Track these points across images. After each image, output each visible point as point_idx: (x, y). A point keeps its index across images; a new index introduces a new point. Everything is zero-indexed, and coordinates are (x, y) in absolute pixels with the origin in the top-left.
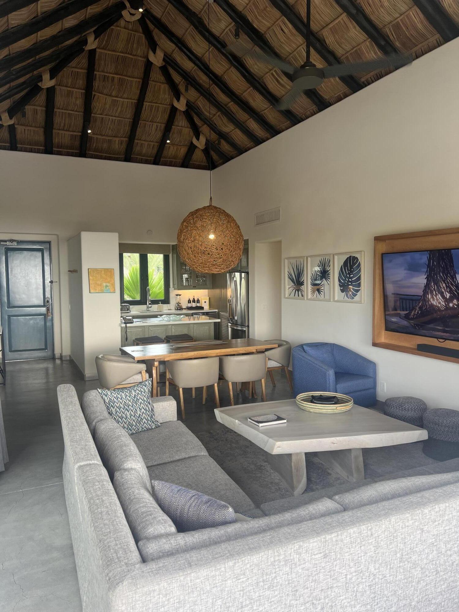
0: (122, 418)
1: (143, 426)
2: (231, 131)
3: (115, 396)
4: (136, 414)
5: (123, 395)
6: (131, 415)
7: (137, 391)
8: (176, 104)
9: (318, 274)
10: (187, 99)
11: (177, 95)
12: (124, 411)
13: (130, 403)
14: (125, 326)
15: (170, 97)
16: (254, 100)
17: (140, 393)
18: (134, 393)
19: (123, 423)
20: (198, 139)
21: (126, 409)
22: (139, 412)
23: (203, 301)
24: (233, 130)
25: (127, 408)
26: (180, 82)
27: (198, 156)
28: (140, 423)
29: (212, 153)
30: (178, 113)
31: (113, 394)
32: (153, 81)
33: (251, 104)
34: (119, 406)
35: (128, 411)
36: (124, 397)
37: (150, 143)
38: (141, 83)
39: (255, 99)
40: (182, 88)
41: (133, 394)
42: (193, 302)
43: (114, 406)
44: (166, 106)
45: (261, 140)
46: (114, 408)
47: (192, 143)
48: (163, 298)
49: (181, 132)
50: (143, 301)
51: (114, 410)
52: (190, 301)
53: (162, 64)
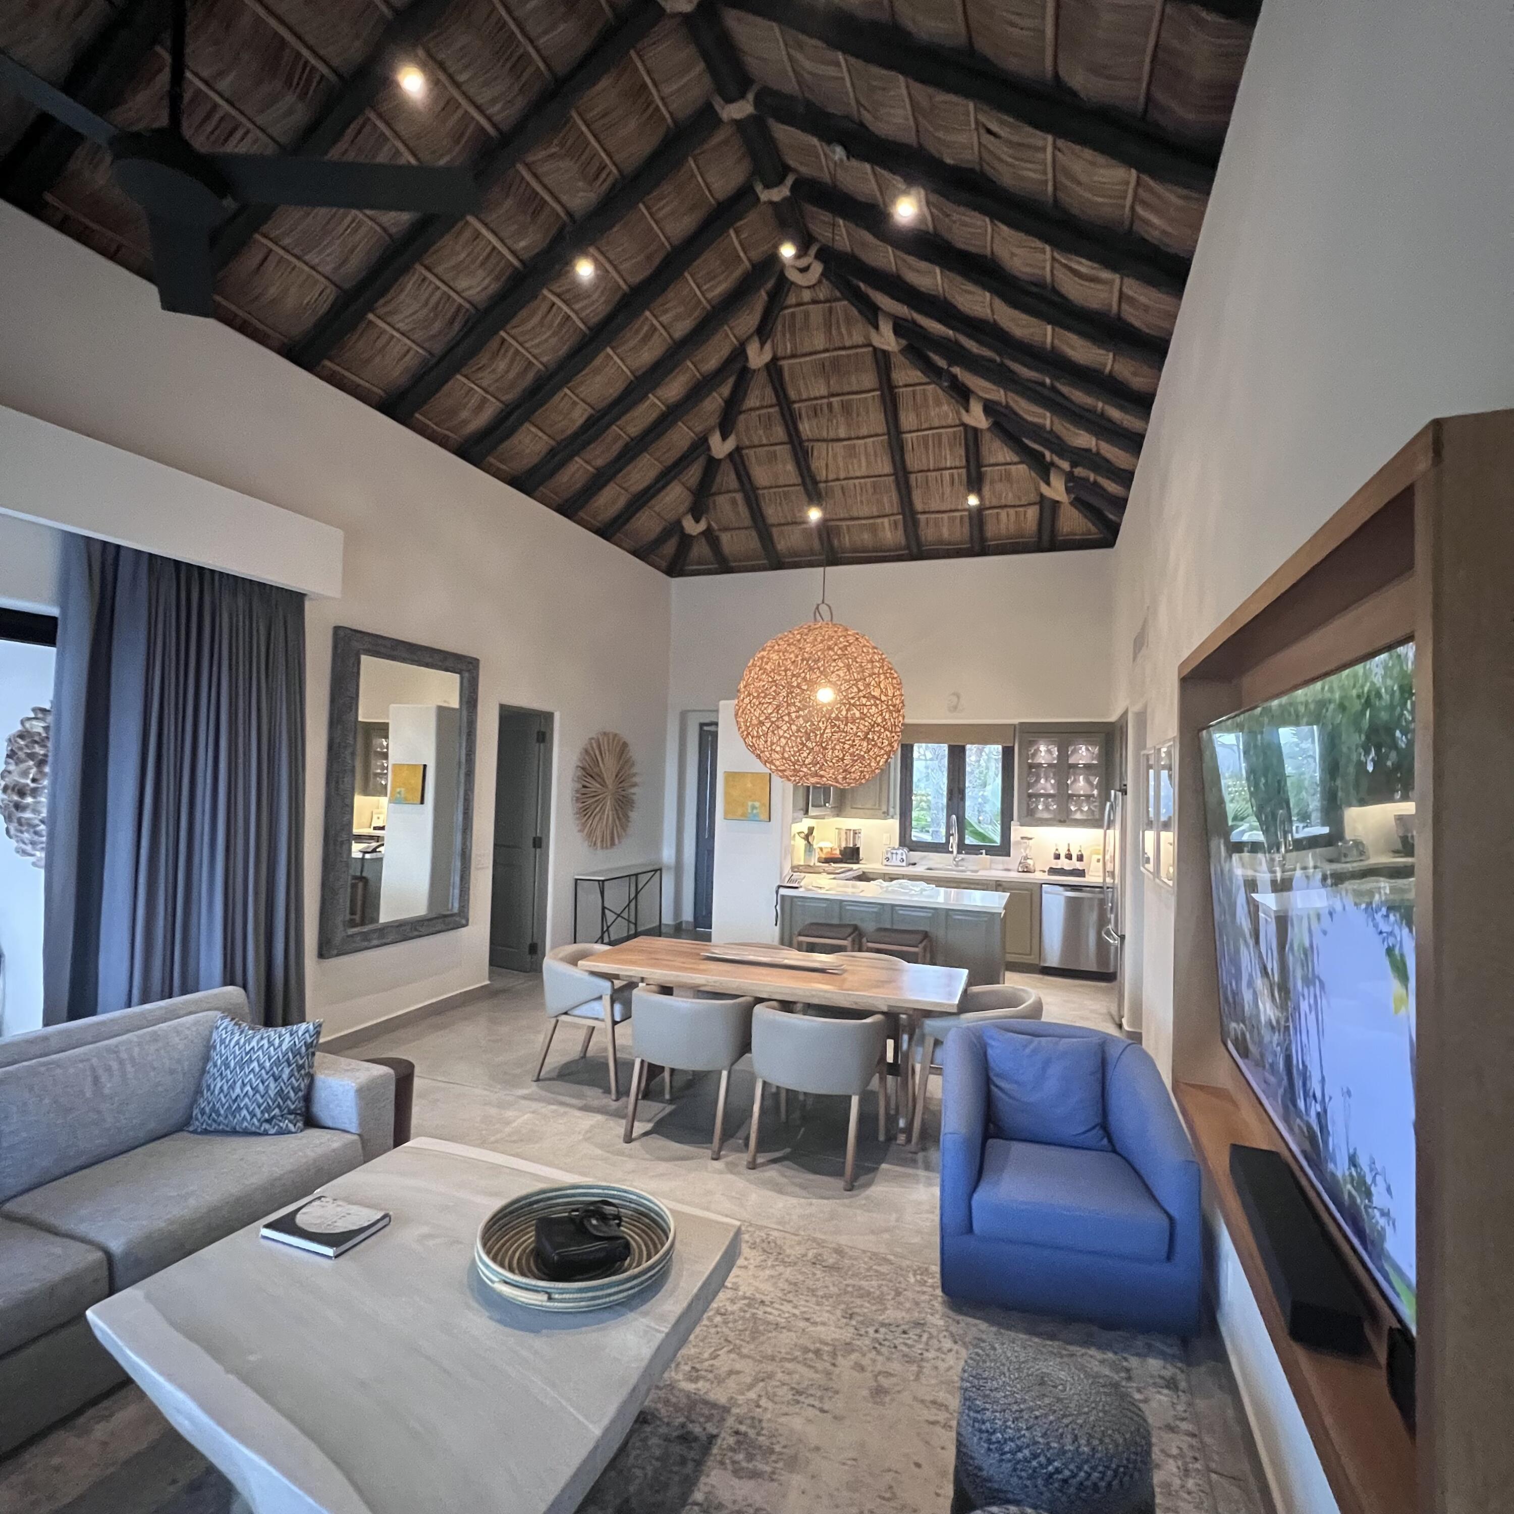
8: (968, 419)
11: (963, 396)
15: (949, 407)
23: (1094, 857)
27: (1075, 520)
30: (980, 437)
32: (901, 386)
38: (881, 399)
42: (1066, 858)
44: (952, 430)
48: (997, 843)
49: (1009, 477)
52: (1060, 855)
53: (898, 344)
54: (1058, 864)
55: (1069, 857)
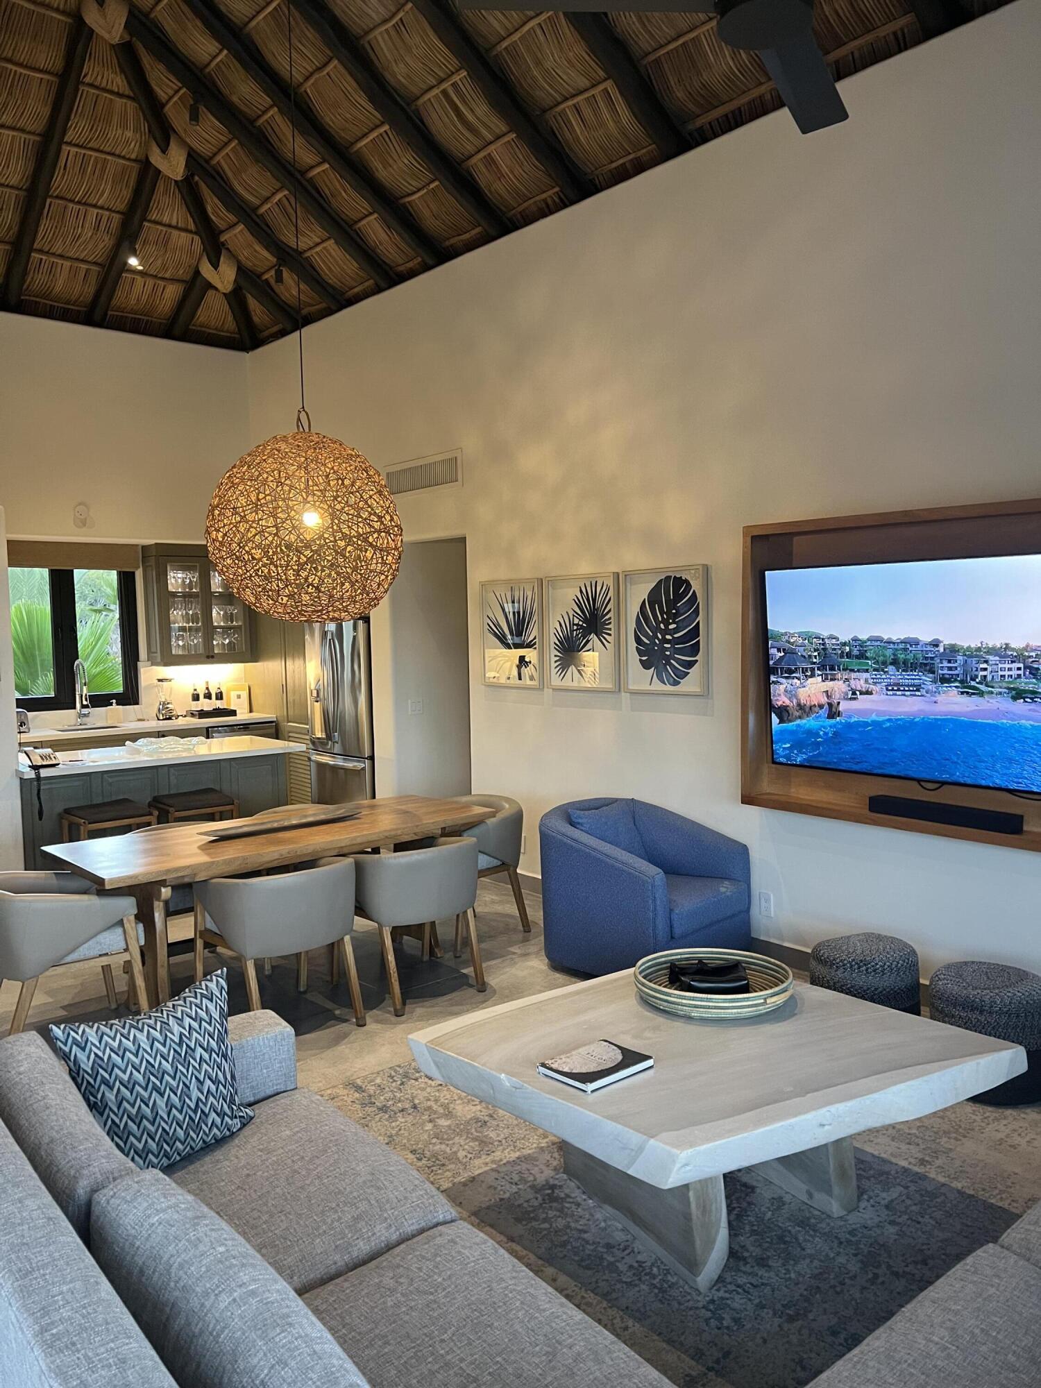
0: (138, 1119)
1: (208, 1136)
2: (311, 248)
3: (116, 1044)
4: (187, 1100)
5: (142, 1037)
6: (170, 1106)
7: (187, 1021)
8: (156, 159)
9: (576, 621)
10: (191, 148)
11: (163, 133)
12: (146, 1095)
13: (167, 1066)
14: (34, 776)
15: (138, 136)
16: (386, 164)
17: (195, 1025)
18: (176, 1029)
19: (145, 1135)
20: (215, 265)
21: (155, 1088)
22: (195, 1093)
23: (233, 694)
24: (317, 244)
25: (158, 1083)
26: (171, 98)
27: (214, 312)
28: (198, 1129)
29: (253, 304)
30: (161, 186)
31: (105, 1037)
32: (91, 85)
33: (377, 173)
34: (129, 1082)
35: (162, 1095)
36: (145, 1045)
37: (76, 264)
38: (54, 89)
39: (391, 161)
40: (177, 115)
41: (175, 1033)
42: (205, 697)
43: (112, 1081)
44: (127, 163)
45: (394, 276)
46: (111, 1088)
47: (197, 273)
48: (120, 690)
49: (167, 242)
50: (63, 699)
51: (111, 1096)
52: (198, 695)
53: (121, 37)
54: (196, 706)
55: (208, 696)
